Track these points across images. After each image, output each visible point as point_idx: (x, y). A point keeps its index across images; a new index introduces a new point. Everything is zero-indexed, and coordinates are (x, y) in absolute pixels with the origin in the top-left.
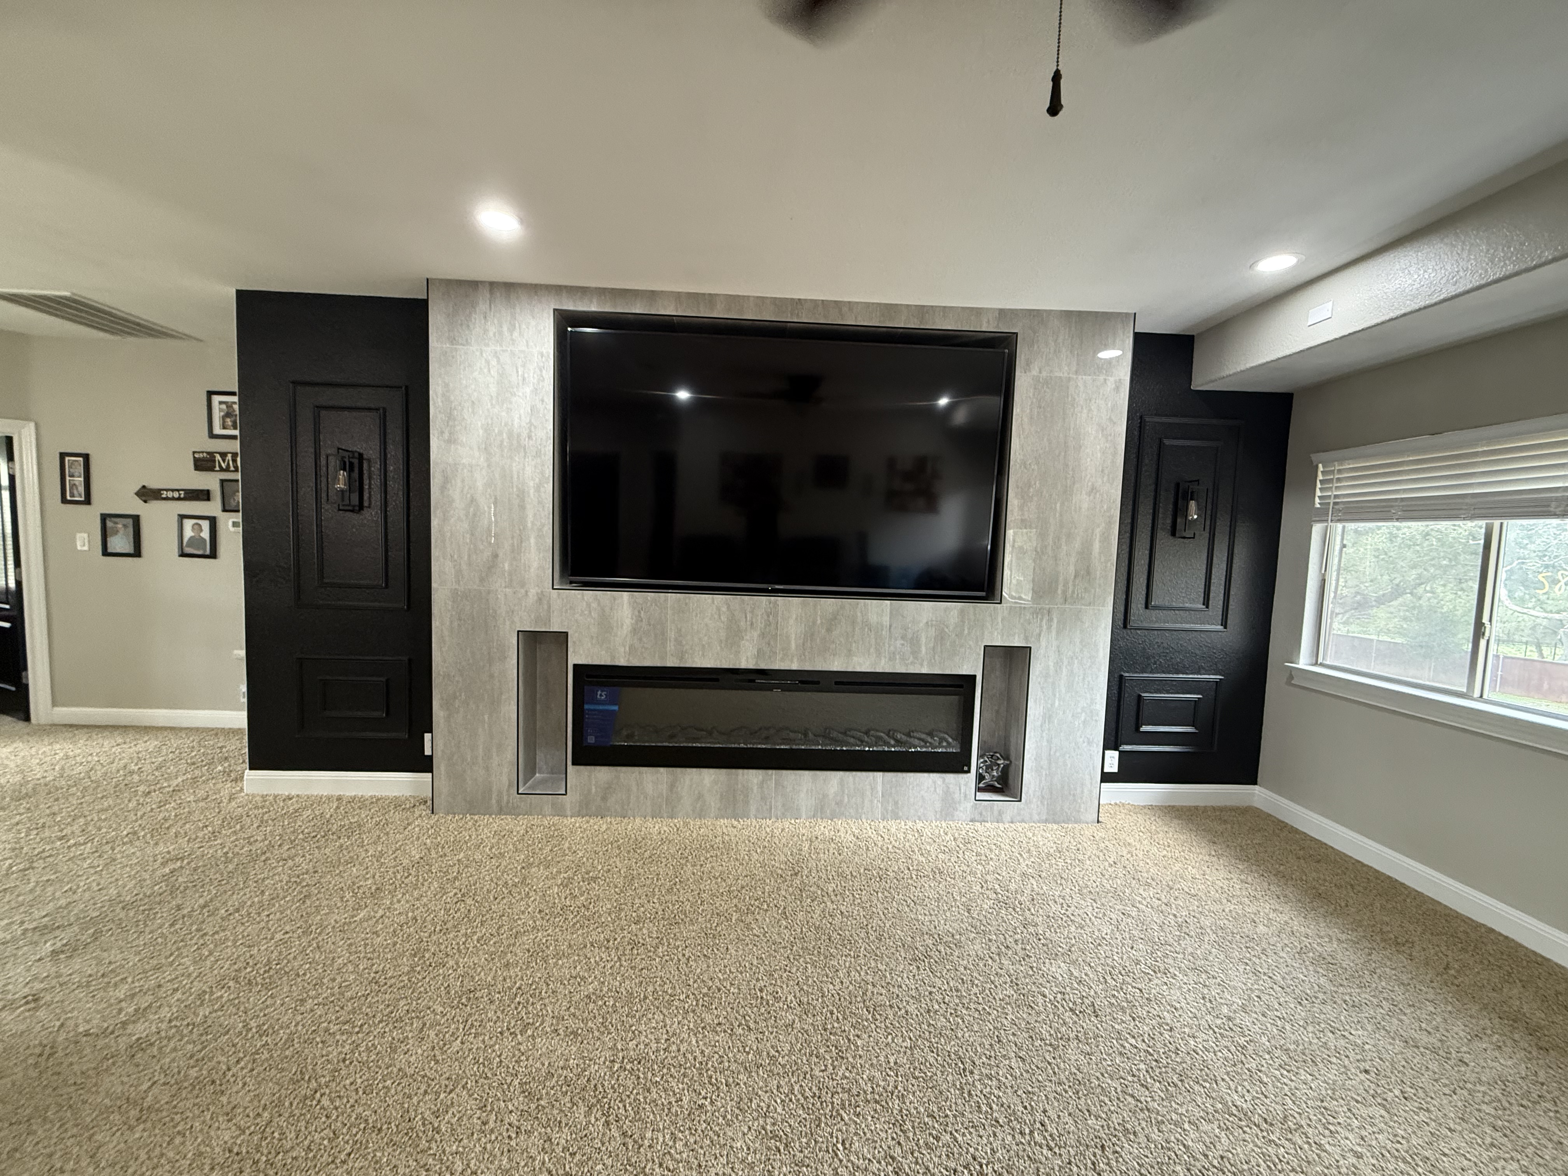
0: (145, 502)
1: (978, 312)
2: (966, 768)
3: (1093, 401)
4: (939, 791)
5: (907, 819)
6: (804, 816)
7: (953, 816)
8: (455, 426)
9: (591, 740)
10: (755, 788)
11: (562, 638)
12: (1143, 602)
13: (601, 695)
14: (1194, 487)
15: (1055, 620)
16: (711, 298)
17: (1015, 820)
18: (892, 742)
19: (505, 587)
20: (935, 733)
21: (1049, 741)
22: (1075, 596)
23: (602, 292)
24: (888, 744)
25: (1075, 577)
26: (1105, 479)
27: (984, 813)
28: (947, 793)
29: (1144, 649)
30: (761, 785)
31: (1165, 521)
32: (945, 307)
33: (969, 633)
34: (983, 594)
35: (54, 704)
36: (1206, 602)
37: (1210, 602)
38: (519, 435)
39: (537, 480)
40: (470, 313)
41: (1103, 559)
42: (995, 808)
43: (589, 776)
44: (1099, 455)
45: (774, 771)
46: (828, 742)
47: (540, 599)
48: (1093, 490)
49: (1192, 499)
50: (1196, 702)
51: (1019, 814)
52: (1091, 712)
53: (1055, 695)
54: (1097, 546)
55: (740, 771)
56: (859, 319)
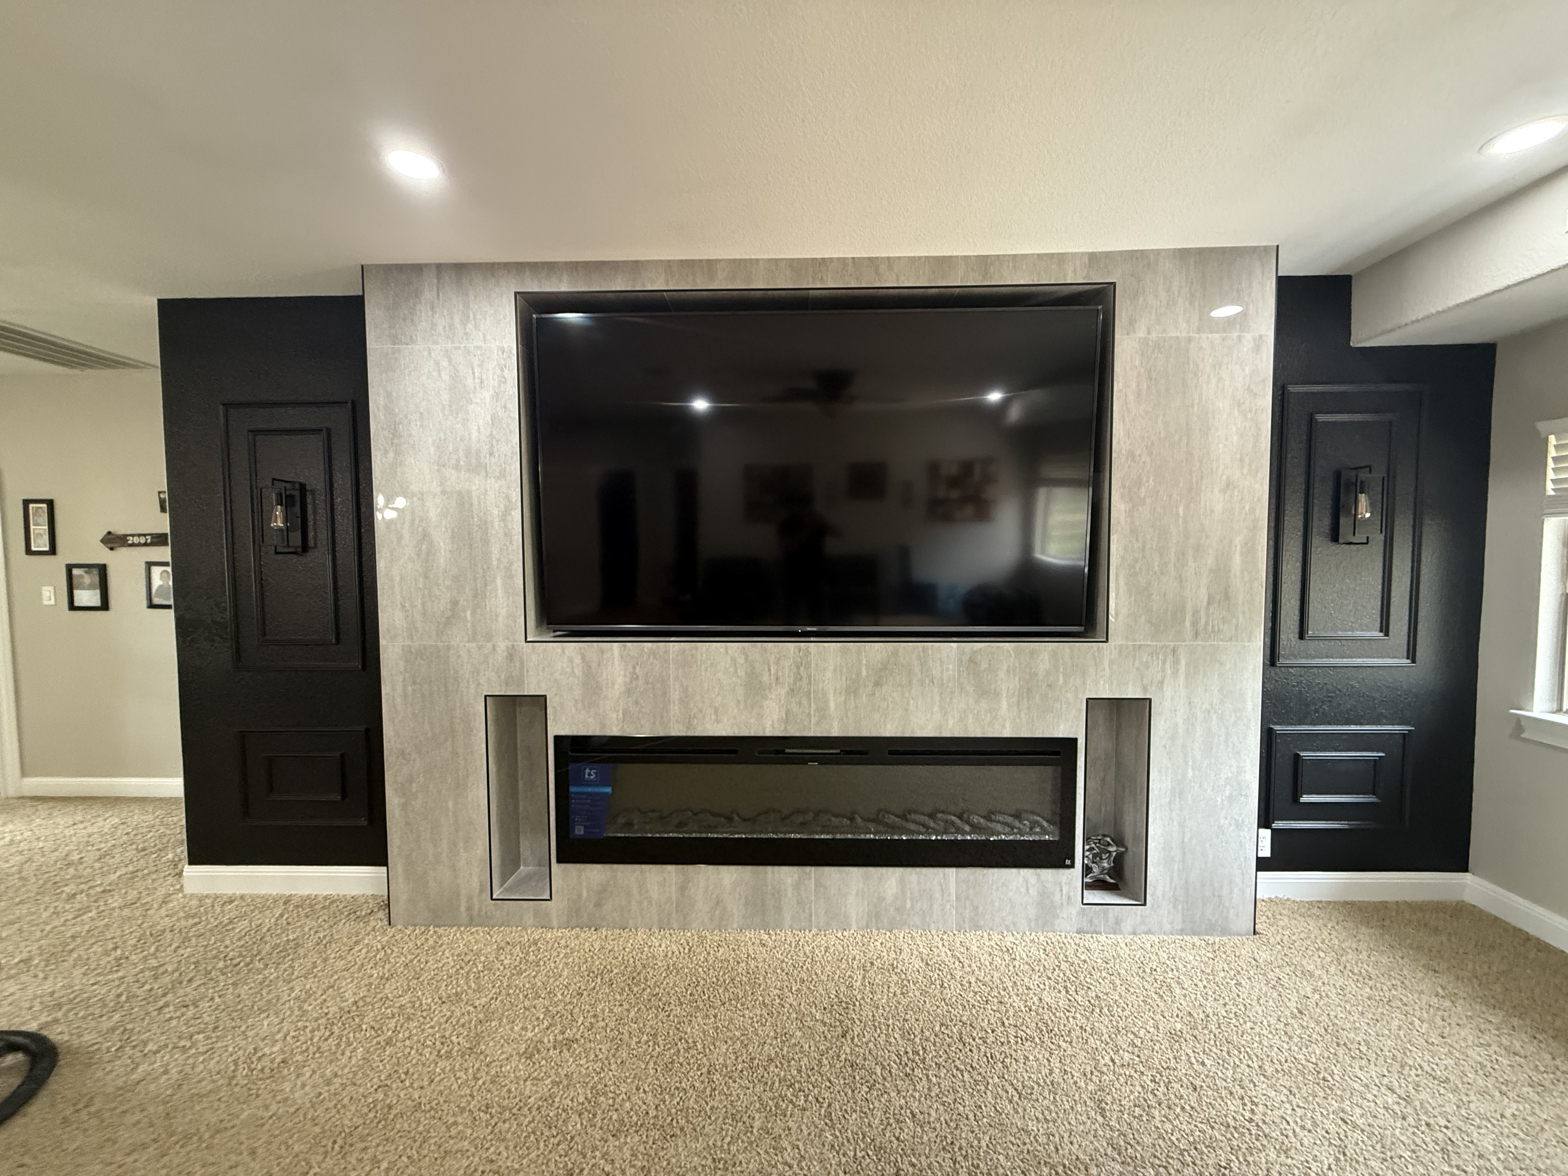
0: (112, 549)
1: (1061, 258)
2: (1068, 862)
3: (1224, 367)
4: (1033, 892)
5: (991, 929)
6: (854, 927)
7: (1052, 925)
8: (400, 445)
9: (579, 831)
10: (790, 890)
11: (540, 701)
12: (1297, 630)
13: (590, 774)
14: (1363, 475)
15: (1183, 662)
16: (710, 265)
17: (1138, 931)
18: (967, 828)
19: (469, 642)
20: (1024, 815)
21: (1182, 825)
22: (1210, 628)
23: (573, 267)
24: (959, 830)
25: (1209, 603)
26: (1245, 471)
27: (1096, 921)
28: (1044, 895)
29: (1300, 692)
30: (797, 886)
31: (1321, 522)
32: (1015, 256)
33: (1065, 683)
34: (1081, 629)
35: (24, 774)
36: (1385, 628)
37: (1391, 627)
38: (478, 452)
39: (502, 506)
40: (415, 304)
41: (1246, 579)
42: (1111, 915)
43: (579, 877)
44: (1235, 438)
45: (813, 869)
46: (881, 828)
47: (511, 655)
48: (1229, 485)
49: (1361, 493)
50: (1376, 762)
51: (1143, 922)
52: (1239, 784)
53: (1186, 763)
54: (1237, 560)
55: (769, 869)
56: (902, 278)
